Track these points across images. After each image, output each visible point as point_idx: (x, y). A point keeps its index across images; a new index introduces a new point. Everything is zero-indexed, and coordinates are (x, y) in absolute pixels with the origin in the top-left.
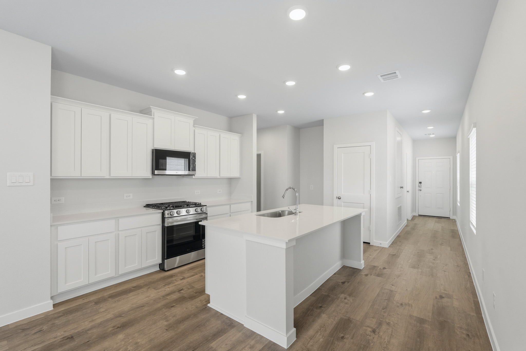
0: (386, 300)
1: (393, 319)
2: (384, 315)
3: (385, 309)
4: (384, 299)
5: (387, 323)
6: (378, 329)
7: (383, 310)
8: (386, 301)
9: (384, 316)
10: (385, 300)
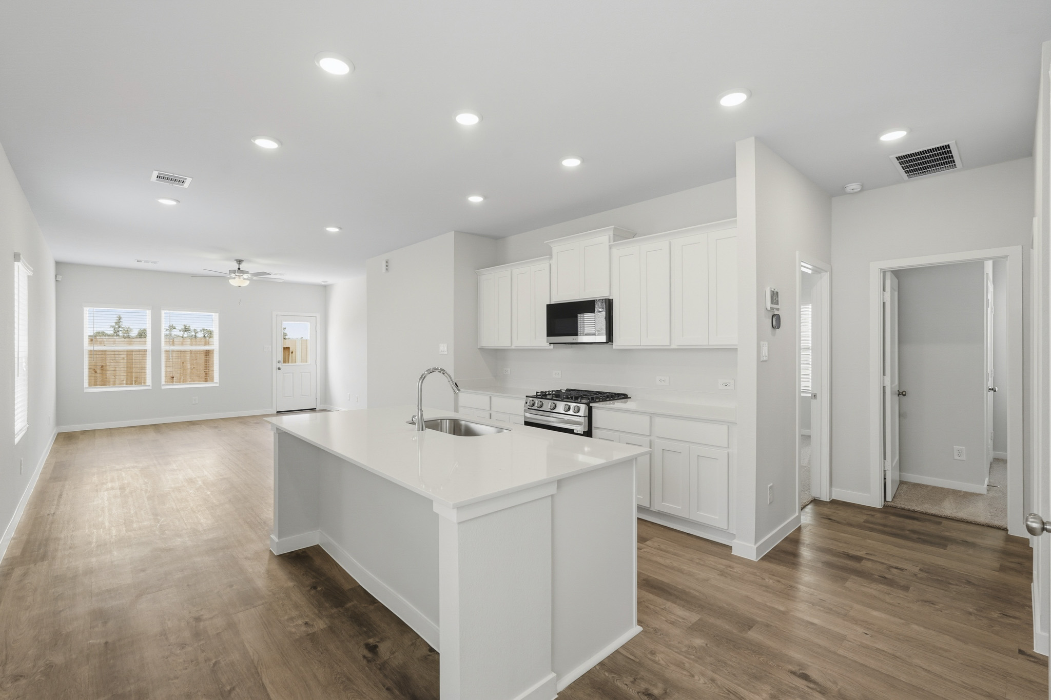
0: (230, 692)
1: (181, 660)
2: (204, 654)
3: (212, 666)
4: (237, 689)
5: (185, 645)
6: (194, 625)
7: (214, 661)
8: (228, 688)
9: (203, 651)
10: (233, 689)
